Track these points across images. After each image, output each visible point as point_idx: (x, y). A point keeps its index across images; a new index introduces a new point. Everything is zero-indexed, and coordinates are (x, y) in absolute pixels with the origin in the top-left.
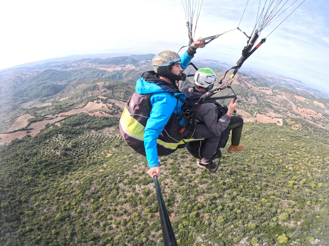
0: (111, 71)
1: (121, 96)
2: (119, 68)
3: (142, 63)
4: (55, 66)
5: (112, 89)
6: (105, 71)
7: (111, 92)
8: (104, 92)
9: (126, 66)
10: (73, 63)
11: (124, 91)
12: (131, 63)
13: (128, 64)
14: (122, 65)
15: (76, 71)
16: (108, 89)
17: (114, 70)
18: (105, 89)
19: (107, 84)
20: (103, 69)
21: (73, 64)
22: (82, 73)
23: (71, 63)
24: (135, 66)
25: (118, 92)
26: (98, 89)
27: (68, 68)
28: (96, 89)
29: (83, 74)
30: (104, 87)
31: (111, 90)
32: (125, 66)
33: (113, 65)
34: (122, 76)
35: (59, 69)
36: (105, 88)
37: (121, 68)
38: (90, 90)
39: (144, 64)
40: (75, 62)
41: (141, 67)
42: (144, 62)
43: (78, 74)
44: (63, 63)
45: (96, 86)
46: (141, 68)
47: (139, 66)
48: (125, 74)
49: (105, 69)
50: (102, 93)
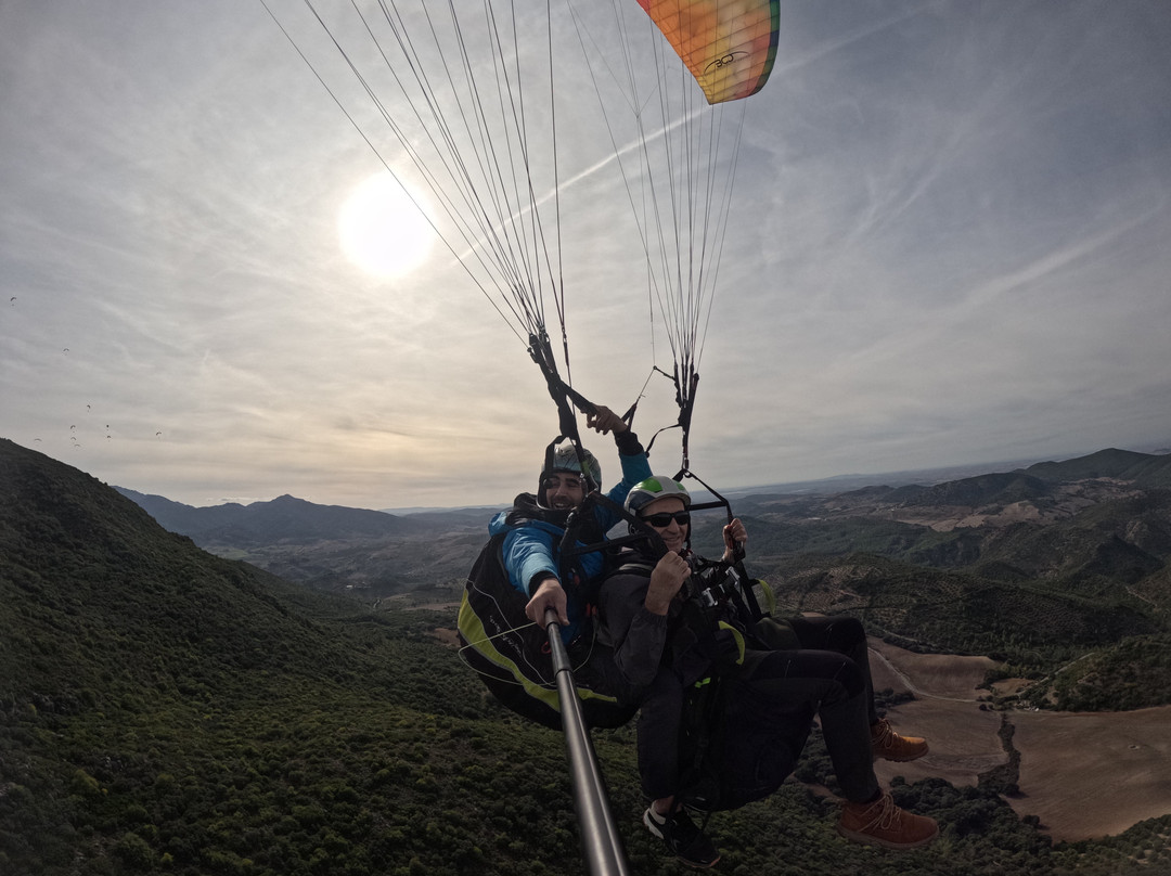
0: (945, 529)
1: (893, 622)
2: (975, 520)
3: (1071, 490)
4: (771, 508)
5: (872, 594)
6: (921, 531)
7: (866, 604)
8: (840, 601)
9: (1006, 510)
10: (828, 500)
11: (911, 602)
12: (1025, 496)
13: (1012, 502)
14: (991, 506)
15: (826, 528)
16: (858, 593)
17: (958, 526)
18: (849, 592)
19: (862, 574)
20: (917, 522)
21: (828, 506)
22: (844, 534)
23: (824, 502)
24: (1036, 506)
25: (888, 606)
26: (826, 590)
27: (806, 516)
28: (818, 587)
29: (847, 537)
30: (847, 583)
31: (869, 598)
32: (1001, 509)
33: (959, 507)
34: (977, 549)
35: (778, 517)
36: (849, 589)
37: (983, 517)
38: (800, 591)
39: (1079, 494)
40: (838, 498)
41: (1062, 509)
42: (1079, 487)
43: (829, 539)
44: (798, 499)
45: (822, 578)
46: (1063, 514)
47: (1056, 504)
48: (990, 539)
49: (926, 524)
50: (833, 604)
